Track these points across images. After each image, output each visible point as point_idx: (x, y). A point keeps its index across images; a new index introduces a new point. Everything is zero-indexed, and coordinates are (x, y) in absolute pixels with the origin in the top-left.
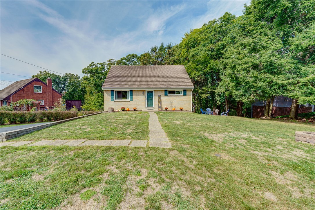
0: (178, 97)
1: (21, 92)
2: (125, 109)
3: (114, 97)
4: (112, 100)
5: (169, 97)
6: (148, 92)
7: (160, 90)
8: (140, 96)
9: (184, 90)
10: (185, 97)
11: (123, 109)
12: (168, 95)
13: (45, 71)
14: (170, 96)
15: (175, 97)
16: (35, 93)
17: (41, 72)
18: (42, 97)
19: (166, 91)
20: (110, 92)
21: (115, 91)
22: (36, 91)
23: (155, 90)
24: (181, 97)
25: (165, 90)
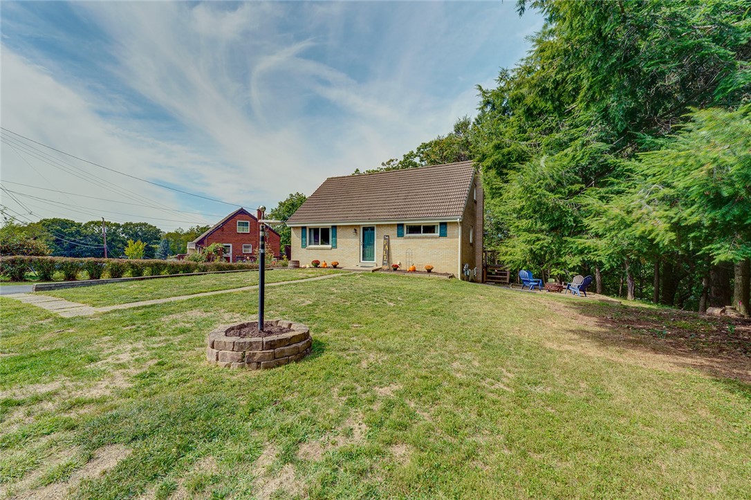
0: (428, 240)
1: (219, 231)
2: (318, 264)
3: (306, 241)
4: (304, 246)
5: (407, 240)
6: (365, 229)
7: (388, 225)
8: (350, 238)
9: (441, 224)
10: (442, 240)
11: (316, 264)
12: (406, 235)
13: (298, 194)
14: (409, 238)
15: (420, 240)
16: (239, 233)
17: (292, 195)
18: (250, 240)
19: (400, 226)
20: (301, 230)
21: (310, 229)
22: (240, 230)
23: (377, 225)
24: (433, 240)
25: (398, 225)
